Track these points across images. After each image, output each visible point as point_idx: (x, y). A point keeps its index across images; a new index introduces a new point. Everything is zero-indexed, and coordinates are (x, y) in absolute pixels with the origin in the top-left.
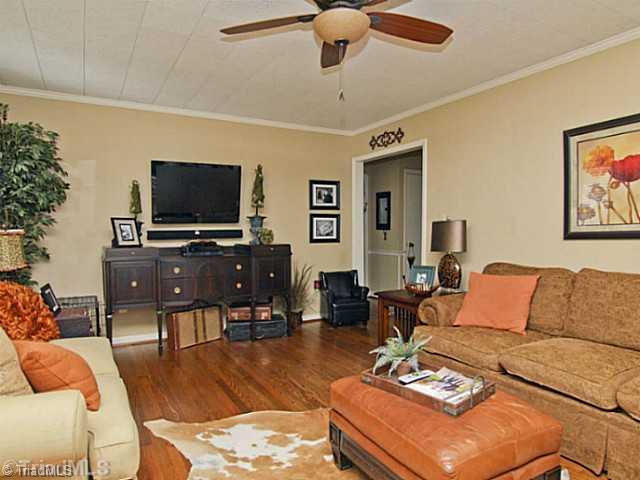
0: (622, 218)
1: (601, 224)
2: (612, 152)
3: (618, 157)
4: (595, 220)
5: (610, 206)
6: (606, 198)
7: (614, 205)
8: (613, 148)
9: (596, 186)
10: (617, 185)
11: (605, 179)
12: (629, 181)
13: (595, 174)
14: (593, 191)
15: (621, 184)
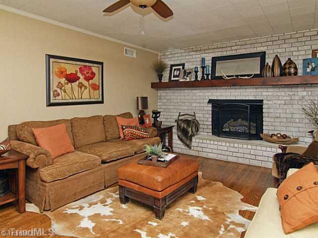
0: (69, 97)
1: (62, 99)
2: (66, 70)
3: (68, 73)
4: (60, 97)
5: (65, 92)
6: (63, 88)
7: (67, 91)
8: (67, 69)
9: (60, 83)
10: (68, 84)
11: (63, 80)
12: (72, 82)
13: (59, 77)
14: (58, 85)
15: (69, 84)
